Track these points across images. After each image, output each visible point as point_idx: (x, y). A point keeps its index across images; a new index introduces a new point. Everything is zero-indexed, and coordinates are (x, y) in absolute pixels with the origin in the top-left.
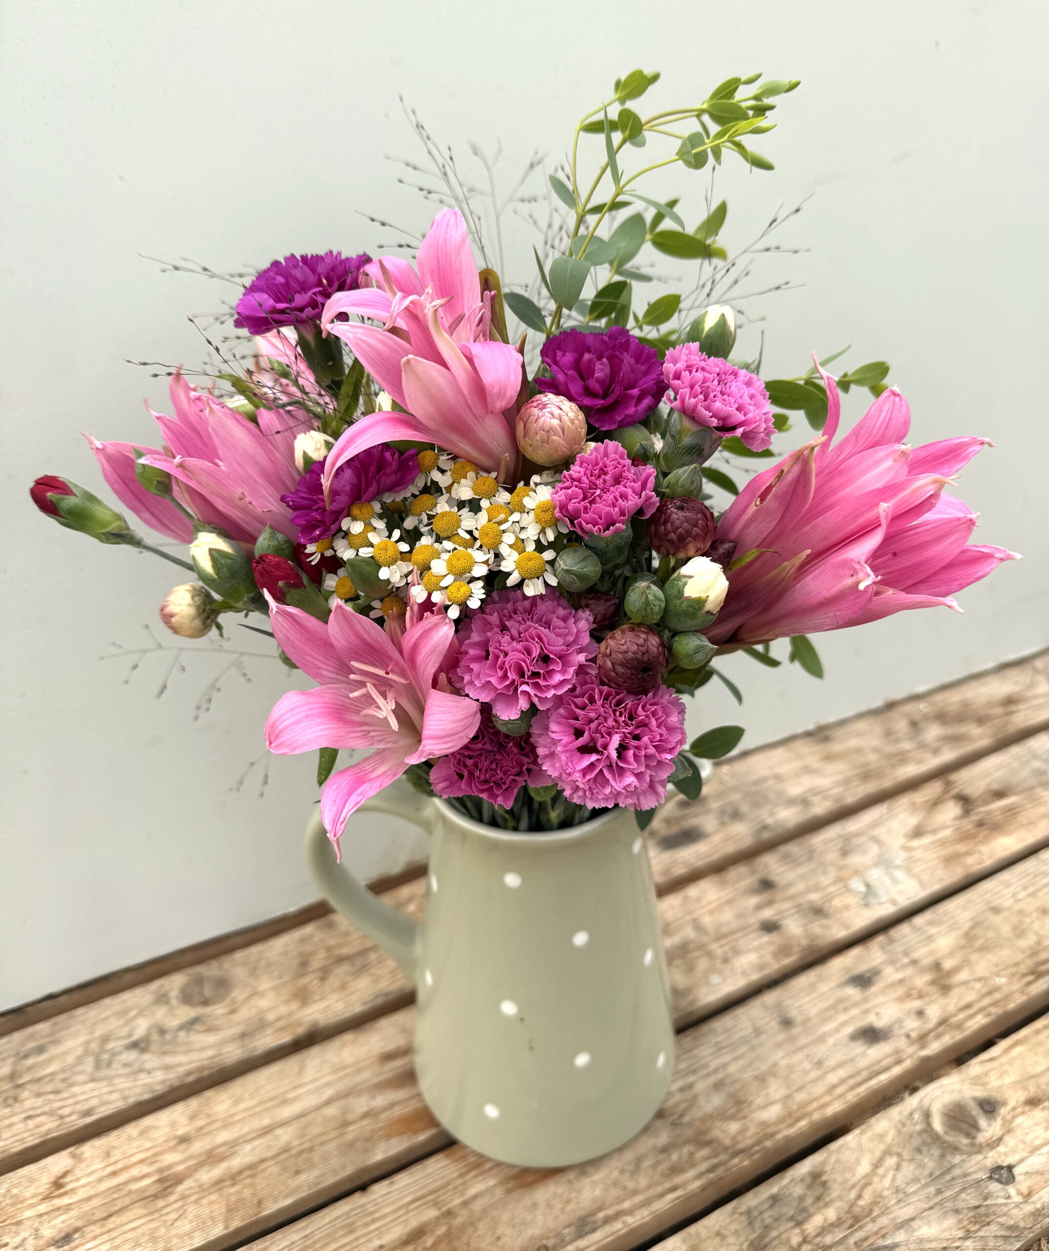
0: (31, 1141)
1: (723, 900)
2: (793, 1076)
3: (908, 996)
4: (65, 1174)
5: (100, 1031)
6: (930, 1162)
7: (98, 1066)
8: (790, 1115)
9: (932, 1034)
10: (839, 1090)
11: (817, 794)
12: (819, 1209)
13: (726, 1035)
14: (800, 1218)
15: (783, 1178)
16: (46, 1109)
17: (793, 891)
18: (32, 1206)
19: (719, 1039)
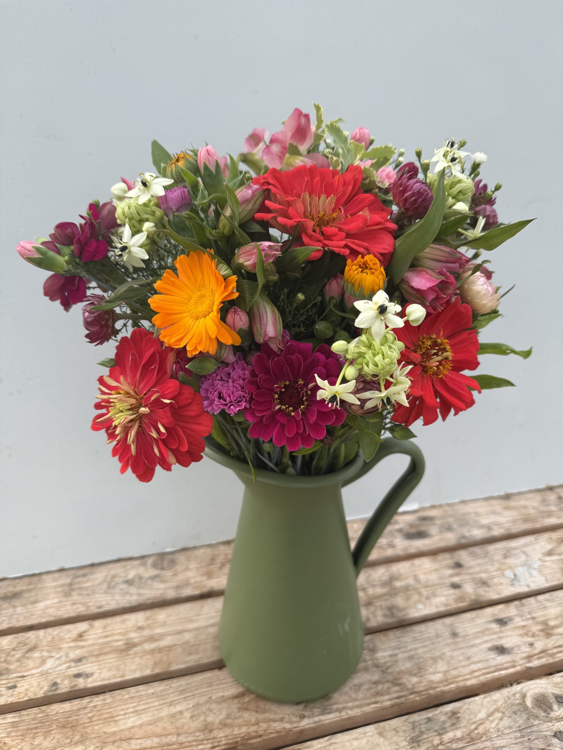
0: (73, 614)
1: (433, 569)
2: (452, 662)
3: (526, 634)
4: (85, 632)
5: (112, 572)
6: (521, 720)
7: (109, 587)
8: (446, 680)
9: (536, 657)
10: (476, 674)
11: (497, 525)
12: (452, 730)
13: (420, 634)
14: (441, 732)
15: (435, 710)
16: (82, 601)
17: (472, 571)
18: (67, 642)
19: (416, 635)
